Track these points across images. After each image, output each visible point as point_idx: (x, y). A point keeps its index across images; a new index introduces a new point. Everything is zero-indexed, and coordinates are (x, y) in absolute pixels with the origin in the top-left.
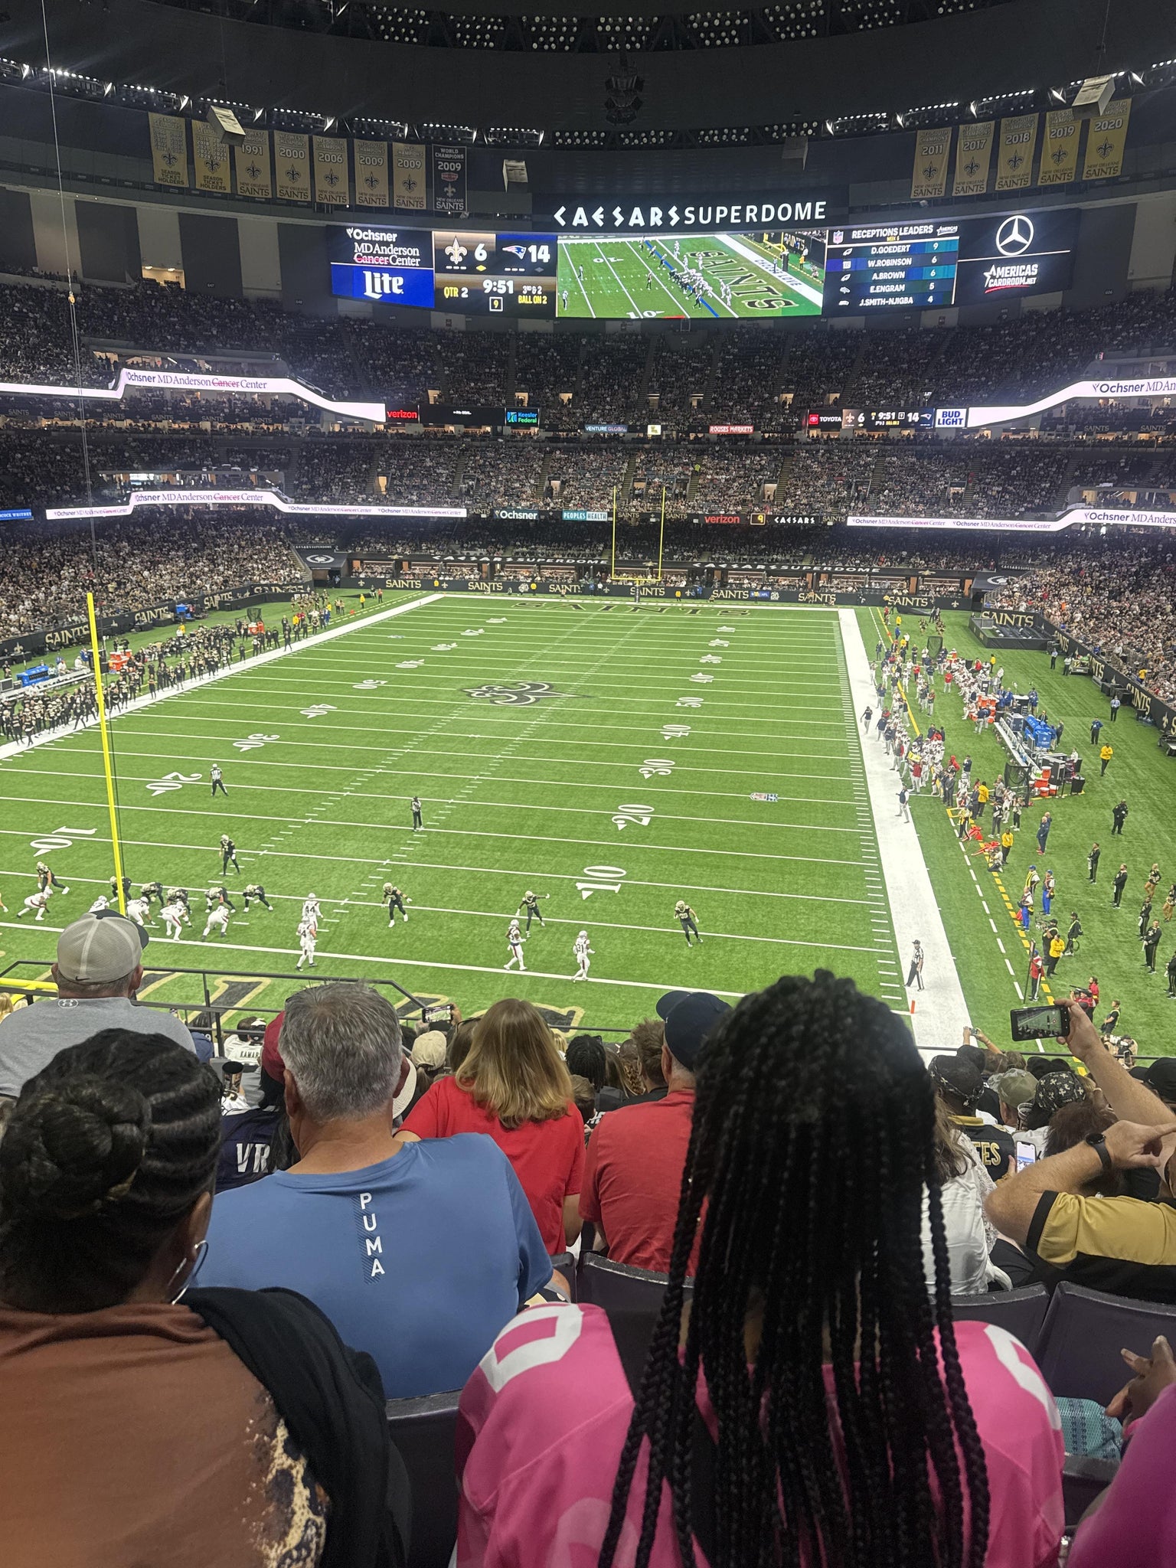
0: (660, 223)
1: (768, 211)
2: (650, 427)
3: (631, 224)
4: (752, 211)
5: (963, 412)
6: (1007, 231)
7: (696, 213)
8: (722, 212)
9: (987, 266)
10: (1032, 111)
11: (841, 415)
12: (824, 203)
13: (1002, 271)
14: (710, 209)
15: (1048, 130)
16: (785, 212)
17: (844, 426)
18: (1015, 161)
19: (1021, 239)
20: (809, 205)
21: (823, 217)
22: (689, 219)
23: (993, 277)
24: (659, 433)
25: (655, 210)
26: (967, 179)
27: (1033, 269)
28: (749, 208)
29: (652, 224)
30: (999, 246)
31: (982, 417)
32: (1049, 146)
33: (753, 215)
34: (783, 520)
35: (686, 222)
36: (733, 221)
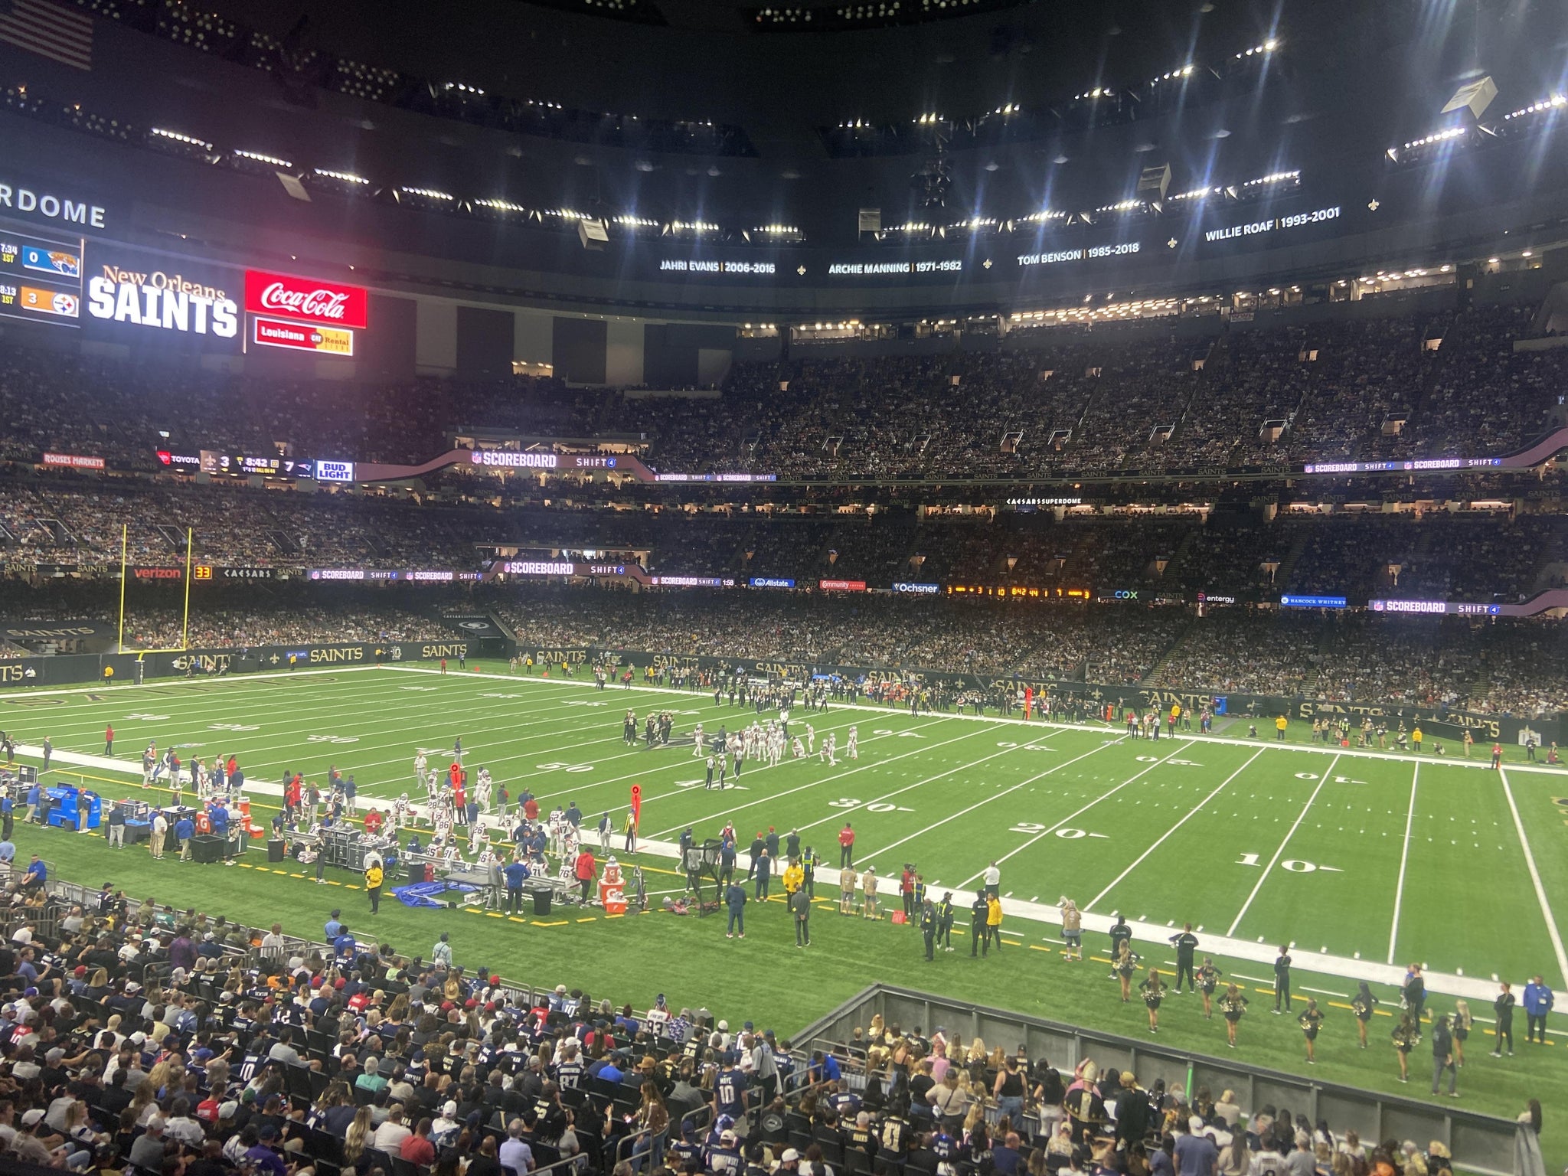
11: (198, 456)
12: (103, 211)
17: (204, 469)
34: (234, 573)
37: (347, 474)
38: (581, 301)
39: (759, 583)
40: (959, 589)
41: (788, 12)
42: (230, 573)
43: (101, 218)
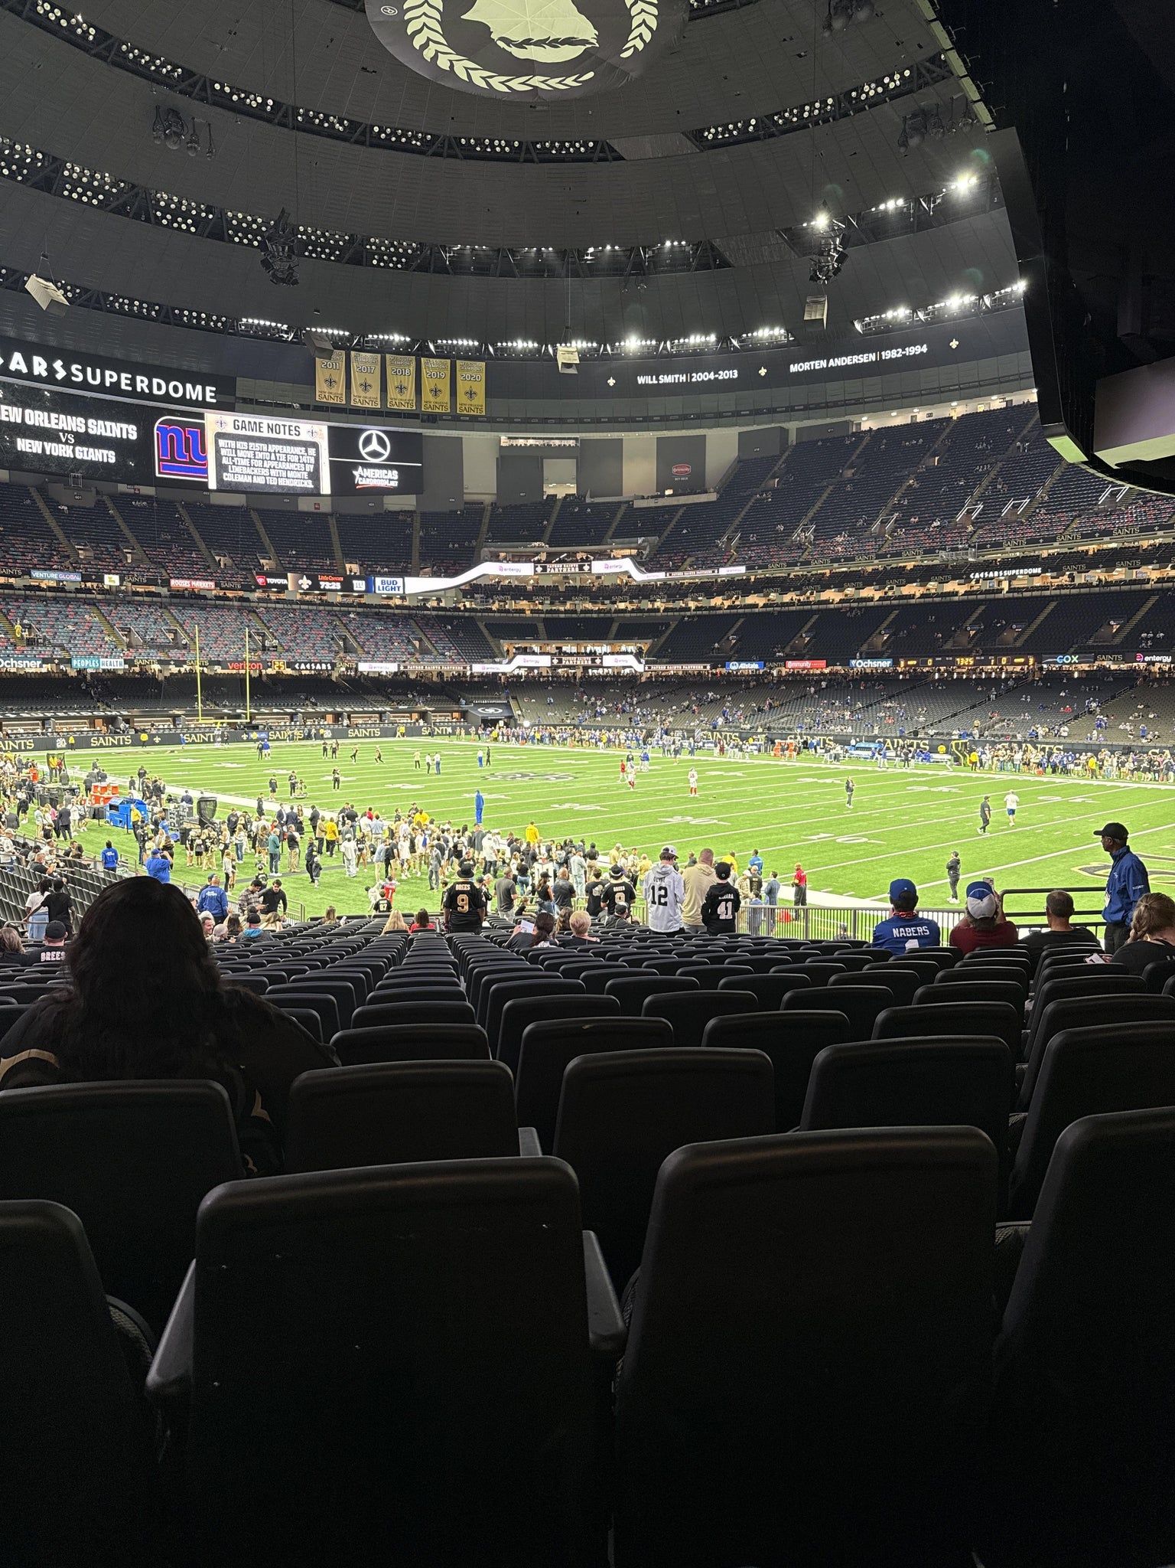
0: (45, 374)
1: (159, 387)
2: (106, 577)
3: (13, 367)
4: (142, 381)
5: (400, 580)
6: (368, 441)
7: (84, 371)
8: (111, 377)
9: (355, 466)
10: (409, 354)
11: (286, 578)
12: (214, 389)
13: (369, 472)
14: (98, 371)
15: (424, 371)
16: (176, 389)
17: (290, 588)
18: (401, 389)
19: (380, 449)
20: (199, 388)
21: (214, 401)
22: (77, 376)
23: (361, 476)
24: (117, 583)
25: (37, 360)
26: (363, 394)
27: (394, 474)
28: (139, 378)
29: (36, 373)
30: (363, 452)
31: (418, 585)
32: (427, 384)
33: (145, 386)
34: (303, 666)
35: (73, 378)
36: (123, 387)
37: (399, 588)
38: (597, 423)
39: (734, 666)
40: (910, 663)
41: (731, 127)
42: (299, 666)
43: (213, 394)
